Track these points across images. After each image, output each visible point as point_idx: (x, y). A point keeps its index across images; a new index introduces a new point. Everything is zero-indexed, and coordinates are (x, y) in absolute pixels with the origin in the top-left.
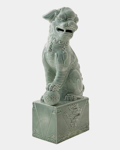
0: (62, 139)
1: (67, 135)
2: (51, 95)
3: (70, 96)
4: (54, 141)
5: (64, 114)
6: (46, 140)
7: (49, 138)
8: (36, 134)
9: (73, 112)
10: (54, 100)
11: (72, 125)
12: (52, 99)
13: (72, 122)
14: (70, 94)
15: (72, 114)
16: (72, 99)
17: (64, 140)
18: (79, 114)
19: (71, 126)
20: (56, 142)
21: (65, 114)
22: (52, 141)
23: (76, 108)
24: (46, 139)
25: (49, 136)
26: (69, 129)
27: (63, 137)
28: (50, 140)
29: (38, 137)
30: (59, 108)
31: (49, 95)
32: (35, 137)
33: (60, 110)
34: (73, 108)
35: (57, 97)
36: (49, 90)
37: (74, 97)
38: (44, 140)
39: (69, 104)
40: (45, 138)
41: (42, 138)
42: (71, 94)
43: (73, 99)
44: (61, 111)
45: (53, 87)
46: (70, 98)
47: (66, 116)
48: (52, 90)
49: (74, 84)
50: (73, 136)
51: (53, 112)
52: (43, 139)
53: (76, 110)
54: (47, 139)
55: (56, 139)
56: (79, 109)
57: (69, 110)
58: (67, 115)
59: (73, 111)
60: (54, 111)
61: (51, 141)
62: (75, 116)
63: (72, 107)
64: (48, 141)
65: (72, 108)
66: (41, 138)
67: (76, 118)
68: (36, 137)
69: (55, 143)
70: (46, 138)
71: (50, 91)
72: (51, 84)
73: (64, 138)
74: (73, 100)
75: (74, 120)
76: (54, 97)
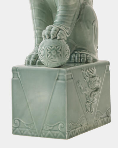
0: (74, 132)
1: (82, 126)
2: (57, 46)
3: (81, 54)
4: (61, 133)
5: (76, 84)
6: (44, 136)
7: (49, 132)
8: (22, 128)
9: (89, 83)
10: (61, 55)
11: (88, 108)
12: (57, 53)
13: (88, 102)
14: (80, 51)
15: (87, 86)
16: (85, 59)
17: (77, 134)
18: (97, 89)
19: (87, 110)
20: (67, 136)
21: (78, 84)
22: (57, 135)
23: (93, 77)
24: (44, 134)
25: (51, 126)
26: (84, 115)
27: (75, 128)
28: (53, 134)
29: (25, 133)
30: (70, 71)
31: (51, 47)
32: (19, 134)
33: (71, 75)
34: (89, 75)
35: (66, 50)
36: (50, 38)
37: (88, 56)
38: (40, 136)
39: (84, 67)
40: (41, 133)
41: (36, 133)
42: (83, 51)
43: (87, 60)
44: (72, 78)
45: (58, 32)
46: (81, 58)
47: (79, 89)
48: (56, 38)
49: (88, 30)
50: (90, 129)
51: (58, 79)
52: (37, 136)
53: (93, 79)
54: (46, 134)
55: (66, 130)
56: (98, 79)
57: (83, 78)
58: (81, 87)
59: (89, 81)
60: (60, 78)
61: (55, 135)
62: (92, 90)
63: (88, 73)
64: (49, 136)
65: (87, 75)
66: (33, 133)
67: (93, 95)
68: (22, 134)
69: (65, 138)
70: (43, 131)
71: (53, 39)
72: (52, 27)
73: (77, 129)
74: (87, 62)
75: (91, 98)
76: (61, 50)
